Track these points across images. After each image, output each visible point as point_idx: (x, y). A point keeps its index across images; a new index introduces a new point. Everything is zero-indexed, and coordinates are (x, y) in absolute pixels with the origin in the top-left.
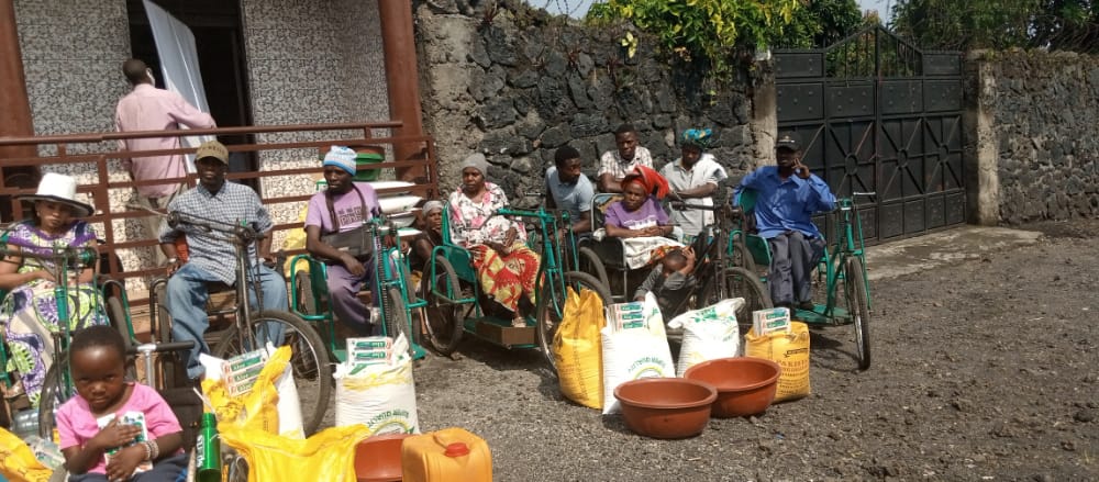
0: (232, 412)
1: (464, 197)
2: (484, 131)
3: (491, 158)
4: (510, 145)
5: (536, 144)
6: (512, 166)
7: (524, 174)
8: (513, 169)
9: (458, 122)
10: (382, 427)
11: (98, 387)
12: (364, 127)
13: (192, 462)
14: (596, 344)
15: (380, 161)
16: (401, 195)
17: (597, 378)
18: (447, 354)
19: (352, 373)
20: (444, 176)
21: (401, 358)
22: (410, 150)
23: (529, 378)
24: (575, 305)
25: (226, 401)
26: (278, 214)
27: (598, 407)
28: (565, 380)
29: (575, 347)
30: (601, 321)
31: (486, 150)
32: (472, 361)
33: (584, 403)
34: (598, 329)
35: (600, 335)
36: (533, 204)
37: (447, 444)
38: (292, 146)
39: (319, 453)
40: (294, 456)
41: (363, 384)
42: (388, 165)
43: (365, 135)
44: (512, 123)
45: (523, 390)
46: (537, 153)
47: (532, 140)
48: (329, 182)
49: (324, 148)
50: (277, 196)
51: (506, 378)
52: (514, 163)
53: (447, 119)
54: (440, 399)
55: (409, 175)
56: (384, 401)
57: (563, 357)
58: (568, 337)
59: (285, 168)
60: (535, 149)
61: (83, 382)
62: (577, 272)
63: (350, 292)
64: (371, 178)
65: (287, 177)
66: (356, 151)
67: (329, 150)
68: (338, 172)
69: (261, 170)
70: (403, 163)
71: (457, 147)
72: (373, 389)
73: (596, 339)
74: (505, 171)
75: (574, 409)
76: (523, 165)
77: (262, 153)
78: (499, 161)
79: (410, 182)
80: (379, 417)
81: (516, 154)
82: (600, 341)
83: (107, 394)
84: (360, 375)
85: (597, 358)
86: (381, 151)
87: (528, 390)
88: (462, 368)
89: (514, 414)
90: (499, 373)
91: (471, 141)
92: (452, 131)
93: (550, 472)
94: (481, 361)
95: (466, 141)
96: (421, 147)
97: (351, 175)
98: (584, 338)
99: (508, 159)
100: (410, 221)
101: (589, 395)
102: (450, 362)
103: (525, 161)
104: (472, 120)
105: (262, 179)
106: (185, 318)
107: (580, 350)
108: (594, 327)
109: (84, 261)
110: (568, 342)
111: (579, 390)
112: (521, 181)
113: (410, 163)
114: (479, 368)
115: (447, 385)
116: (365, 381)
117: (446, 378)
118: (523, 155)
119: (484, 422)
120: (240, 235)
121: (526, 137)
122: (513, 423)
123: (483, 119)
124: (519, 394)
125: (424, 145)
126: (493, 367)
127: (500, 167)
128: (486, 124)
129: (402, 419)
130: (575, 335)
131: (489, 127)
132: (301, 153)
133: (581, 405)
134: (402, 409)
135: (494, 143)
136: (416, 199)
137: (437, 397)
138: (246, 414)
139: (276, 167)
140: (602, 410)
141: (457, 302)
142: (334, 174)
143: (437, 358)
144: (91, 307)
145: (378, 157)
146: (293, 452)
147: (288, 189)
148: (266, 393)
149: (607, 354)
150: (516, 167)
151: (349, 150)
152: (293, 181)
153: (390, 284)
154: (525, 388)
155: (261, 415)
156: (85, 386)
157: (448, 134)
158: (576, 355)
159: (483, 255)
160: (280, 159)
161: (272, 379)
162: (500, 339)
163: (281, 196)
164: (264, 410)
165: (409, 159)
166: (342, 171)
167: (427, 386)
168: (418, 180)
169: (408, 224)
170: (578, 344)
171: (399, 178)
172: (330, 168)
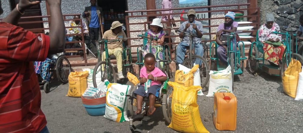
0: (182, 78)
1: (265, 27)
2: (279, 6)
3: (280, 15)
4: (288, 10)
5: (298, 10)
6: (288, 17)
7: (292, 20)
8: (288, 18)
9: (270, 3)
10: (220, 90)
11: (150, 66)
12: (238, 5)
13: (162, 87)
14: (297, 77)
15: (242, 15)
16: (247, 26)
17: (296, 88)
18: (253, 74)
19: (213, 74)
20: (263, 20)
21: (229, 72)
22: (252, 12)
23: (276, 85)
24: (292, 64)
25: (181, 76)
26: (215, 30)
27: (294, 97)
28: (284, 87)
29: (289, 78)
30: (300, 70)
31: (279, 12)
32: (260, 77)
33: (290, 95)
34: (299, 73)
35: (299, 75)
36: (294, 30)
37: (225, 96)
38: (220, 11)
39: (189, 91)
40: (184, 91)
41: (216, 77)
42: (245, 17)
43: (238, 8)
44: (289, 3)
45: (272, 88)
46: (298, 13)
47: (297, 9)
48: (226, 21)
49: (226, 12)
50: (215, 25)
51: (268, 83)
52: (289, 16)
53: (266, 2)
54: (245, 86)
55: (251, 20)
56: (222, 83)
57: (284, 80)
58: (287, 74)
59: (218, 17)
60: (297, 12)
61: (147, 65)
62: (297, 54)
63: (223, 52)
64: (238, 20)
65: (218, 20)
66: (235, 12)
67: (227, 13)
68: (229, 19)
69: (211, 17)
70: (250, 16)
71: (268, 11)
72: (219, 79)
73: (297, 76)
74: (285, 19)
75: (286, 96)
76: (292, 17)
77: (212, 13)
78: (283, 16)
79: (251, 22)
80: (220, 87)
81: (290, 13)
82: (298, 77)
83: (152, 68)
84: (215, 75)
85: (297, 82)
86: (243, 12)
87: (273, 88)
88: (256, 79)
89: (264, 94)
90: (267, 82)
91: (273, 9)
92: (267, 6)
93: (266, 112)
94: (263, 77)
95: (272, 9)
96: (256, 11)
97: (233, 20)
98: (293, 75)
99: (287, 15)
100: (250, 34)
101: (292, 93)
102: (253, 76)
103: (293, 16)
104: (275, 2)
105: (211, 20)
106: (180, 56)
107: (290, 79)
108: (297, 72)
109: (155, 39)
110: (287, 75)
111: (288, 91)
112: (291, 22)
113: (251, 16)
114: (262, 80)
115: (249, 82)
116: (217, 77)
117: (249, 81)
118: (293, 14)
119: (254, 94)
120: (191, 35)
121: (295, 8)
122: (262, 96)
123: (279, 2)
124: (270, 89)
125: (257, 11)
126: (266, 80)
127: (283, 18)
128: (280, 3)
129: (227, 89)
130: (290, 74)
131: (281, 4)
132: (223, 13)
133: (288, 96)
134: (227, 86)
135: (282, 10)
136: (252, 27)
137: (244, 85)
138: (185, 80)
139: (215, 17)
140: (295, 98)
141: (257, 59)
142: (228, 19)
143: (250, 75)
144: (160, 50)
145: (241, 14)
146: (184, 89)
147: (218, 23)
148: (190, 75)
149: (300, 81)
150: (289, 18)
151: (233, 13)
152: (219, 21)
153: (232, 52)
154: (272, 87)
155: (188, 81)
156: (147, 66)
157: (266, 7)
158: (289, 80)
159: (267, 47)
160: (217, 14)
161: (192, 72)
162: (268, 71)
163: (216, 25)
164: (189, 79)
165: (251, 15)
166: (230, 18)
167: (243, 82)
168: (253, 21)
169: (249, 34)
170: (290, 77)
171: (248, 21)
172: (227, 17)
